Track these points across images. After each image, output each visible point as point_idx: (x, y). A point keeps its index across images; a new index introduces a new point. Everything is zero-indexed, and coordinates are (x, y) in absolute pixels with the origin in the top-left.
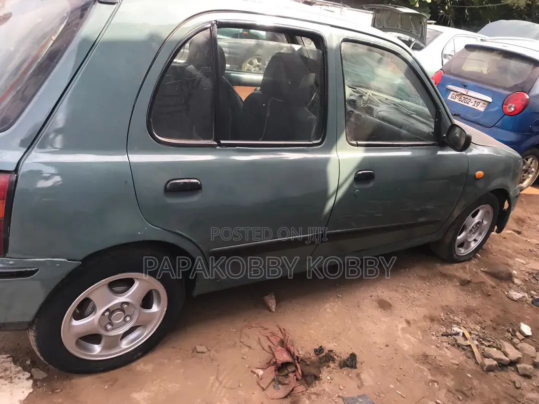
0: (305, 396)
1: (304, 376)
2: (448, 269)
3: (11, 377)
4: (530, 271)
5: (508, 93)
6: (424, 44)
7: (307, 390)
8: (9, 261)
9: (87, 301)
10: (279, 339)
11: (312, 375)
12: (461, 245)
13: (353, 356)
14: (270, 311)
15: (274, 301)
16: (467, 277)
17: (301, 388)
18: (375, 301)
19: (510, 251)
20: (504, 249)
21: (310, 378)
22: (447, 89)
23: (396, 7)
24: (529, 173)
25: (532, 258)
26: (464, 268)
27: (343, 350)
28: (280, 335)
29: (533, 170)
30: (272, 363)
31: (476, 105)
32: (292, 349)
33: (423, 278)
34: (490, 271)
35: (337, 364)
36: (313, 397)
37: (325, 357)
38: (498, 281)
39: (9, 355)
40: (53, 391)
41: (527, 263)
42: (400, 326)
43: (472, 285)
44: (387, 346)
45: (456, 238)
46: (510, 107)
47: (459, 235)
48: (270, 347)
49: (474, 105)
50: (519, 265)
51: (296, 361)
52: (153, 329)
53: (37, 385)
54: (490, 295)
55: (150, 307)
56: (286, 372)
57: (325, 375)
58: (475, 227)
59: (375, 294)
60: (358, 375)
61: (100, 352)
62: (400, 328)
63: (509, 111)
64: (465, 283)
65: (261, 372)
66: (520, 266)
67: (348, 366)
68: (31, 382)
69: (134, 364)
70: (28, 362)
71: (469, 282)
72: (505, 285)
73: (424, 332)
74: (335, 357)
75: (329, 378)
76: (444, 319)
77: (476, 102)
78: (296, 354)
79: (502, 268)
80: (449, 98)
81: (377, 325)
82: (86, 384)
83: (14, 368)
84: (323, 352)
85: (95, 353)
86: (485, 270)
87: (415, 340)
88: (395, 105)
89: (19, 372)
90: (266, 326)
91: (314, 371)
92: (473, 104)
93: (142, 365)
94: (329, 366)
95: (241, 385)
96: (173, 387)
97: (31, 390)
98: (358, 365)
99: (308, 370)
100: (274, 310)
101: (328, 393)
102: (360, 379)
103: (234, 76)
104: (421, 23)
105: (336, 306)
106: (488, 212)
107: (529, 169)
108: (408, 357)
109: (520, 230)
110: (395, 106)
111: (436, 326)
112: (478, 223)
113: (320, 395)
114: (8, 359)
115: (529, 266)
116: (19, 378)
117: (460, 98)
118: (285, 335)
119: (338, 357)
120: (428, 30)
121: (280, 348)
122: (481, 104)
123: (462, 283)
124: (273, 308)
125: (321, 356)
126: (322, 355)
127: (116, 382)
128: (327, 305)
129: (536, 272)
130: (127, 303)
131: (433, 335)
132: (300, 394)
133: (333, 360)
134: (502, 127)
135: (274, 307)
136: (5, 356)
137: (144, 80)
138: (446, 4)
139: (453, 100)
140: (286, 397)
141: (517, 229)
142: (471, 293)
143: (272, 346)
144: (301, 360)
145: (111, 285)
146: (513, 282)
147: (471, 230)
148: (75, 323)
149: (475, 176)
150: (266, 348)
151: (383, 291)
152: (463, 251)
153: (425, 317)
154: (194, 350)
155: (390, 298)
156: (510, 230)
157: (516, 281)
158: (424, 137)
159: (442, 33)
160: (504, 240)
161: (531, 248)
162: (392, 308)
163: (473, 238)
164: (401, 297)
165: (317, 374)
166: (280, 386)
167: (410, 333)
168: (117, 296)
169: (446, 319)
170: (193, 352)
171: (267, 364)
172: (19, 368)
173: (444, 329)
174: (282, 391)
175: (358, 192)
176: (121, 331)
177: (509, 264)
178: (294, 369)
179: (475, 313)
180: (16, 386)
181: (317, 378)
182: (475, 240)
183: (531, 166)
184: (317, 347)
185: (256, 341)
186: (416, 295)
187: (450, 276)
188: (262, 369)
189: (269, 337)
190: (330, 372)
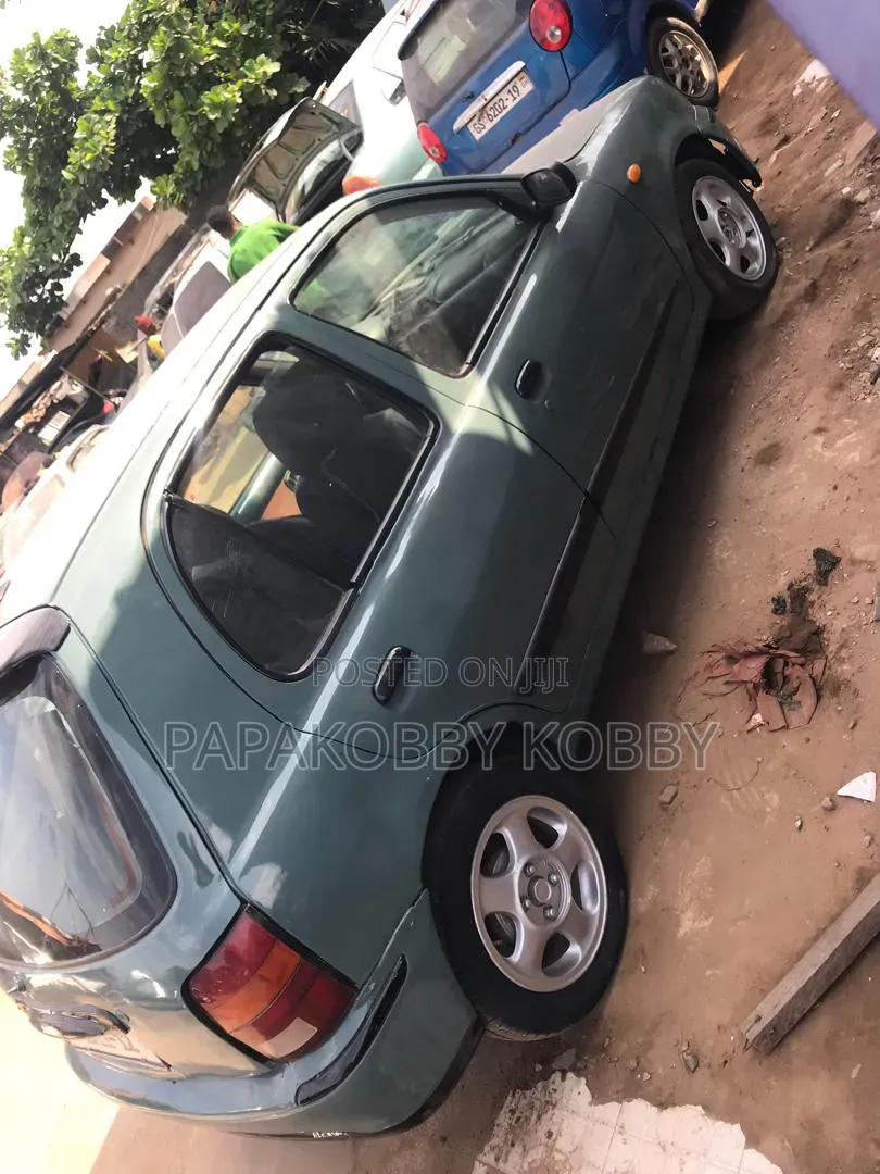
0: (834, 667)
1: (802, 651)
2: (772, 309)
3: (547, 1102)
4: (859, 162)
5: (524, 25)
6: (354, 126)
7: (826, 658)
8: (368, 988)
9: (490, 921)
10: (723, 661)
11: (809, 637)
12: (744, 263)
13: (820, 554)
14: (671, 653)
15: (658, 637)
16: (805, 283)
17: (818, 666)
18: (755, 466)
19: (806, 178)
20: (797, 186)
21: (812, 643)
22: (458, 132)
23: (261, 145)
24: (692, 59)
25: (840, 145)
26: (788, 281)
27: (799, 566)
28: (716, 656)
29: (689, 46)
30: (752, 691)
31: (515, 95)
32: (750, 648)
33: (765, 363)
34: (817, 234)
35: (816, 587)
36: (843, 653)
37: (794, 603)
38: (844, 229)
39: (511, 1093)
40: (604, 1050)
41: (844, 158)
42: (818, 448)
43: (821, 283)
44: (835, 488)
45: (725, 267)
46: (552, 34)
47: (724, 260)
48: (727, 683)
49: (515, 98)
50: (838, 175)
51: (771, 651)
52: (592, 851)
53: (581, 1069)
54: (857, 260)
55: (556, 835)
56: (780, 677)
57: (820, 617)
58: (724, 224)
59: (743, 462)
60: (853, 562)
61: (583, 948)
62: (820, 450)
63: (557, 41)
64: (812, 294)
65: (758, 718)
66: (841, 174)
67: (829, 571)
68: (570, 1075)
69: (633, 913)
70: (539, 1067)
71: (814, 285)
72: (857, 221)
73: (849, 411)
74: (803, 583)
75: (829, 613)
76: (850, 366)
77: (509, 91)
78: (760, 644)
79: (826, 210)
80: (478, 136)
81: (793, 487)
82: (621, 997)
83: (538, 1091)
84: (784, 601)
85: (580, 958)
86: (811, 243)
87: (854, 434)
88: (439, 255)
89: (545, 1088)
90: (692, 673)
91: (804, 633)
92: (511, 98)
93: (640, 899)
94: (812, 603)
95: (760, 759)
96: (702, 867)
97: (583, 1081)
98: (838, 554)
99: (797, 640)
100: (675, 646)
101: (848, 626)
102: (861, 561)
103: (245, 509)
104: (313, 114)
105: (726, 538)
106: (712, 187)
107: (684, 55)
108: (873, 462)
109: (781, 137)
110: (442, 257)
111: (853, 386)
112: (721, 213)
113: (847, 641)
114: (517, 1095)
115: (850, 159)
116: (555, 1091)
117: (488, 115)
118: (721, 647)
119: (805, 580)
120: (333, 108)
121: (736, 667)
122: (519, 84)
123: (810, 298)
124: (670, 646)
125: (788, 607)
126: (788, 604)
127: (643, 952)
128: (716, 552)
129: (867, 152)
130: (527, 866)
131: (864, 399)
132: (827, 671)
133: (807, 589)
134: (581, 67)
135: (668, 644)
136: (510, 1098)
137: (201, 645)
138: (298, 36)
139: (484, 132)
140: (819, 698)
141: (777, 140)
142: (834, 293)
143: (727, 678)
144: (776, 642)
145: (486, 870)
146: (861, 204)
147: (727, 233)
148: (516, 957)
149: (631, 182)
150: (725, 689)
151: (747, 445)
152: (758, 266)
153: (827, 396)
154: (664, 806)
155: (765, 439)
156: (771, 155)
157: (860, 197)
158: (519, 240)
159: (351, 83)
160: (782, 176)
161: (823, 135)
162: (782, 444)
163: (744, 235)
164: (773, 421)
165: (814, 629)
166: (795, 698)
167: (839, 437)
168: (509, 872)
169: (853, 361)
170: (665, 810)
171: (750, 700)
172: (540, 1085)
173: (866, 375)
174: (806, 698)
175: (549, 404)
176: (568, 899)
177: (827, 192)
178: (782, 660)
179: (871, 303)
180: (564, 1101)
181: (818, 632)
182: (749, 234)
183: (680, 47)
184: (772, 606)
185: (705, 700)
186: (784, 391)
187: (786, 312)
188: (754, 713)
189: (711, 675)
190: (823, 606)
